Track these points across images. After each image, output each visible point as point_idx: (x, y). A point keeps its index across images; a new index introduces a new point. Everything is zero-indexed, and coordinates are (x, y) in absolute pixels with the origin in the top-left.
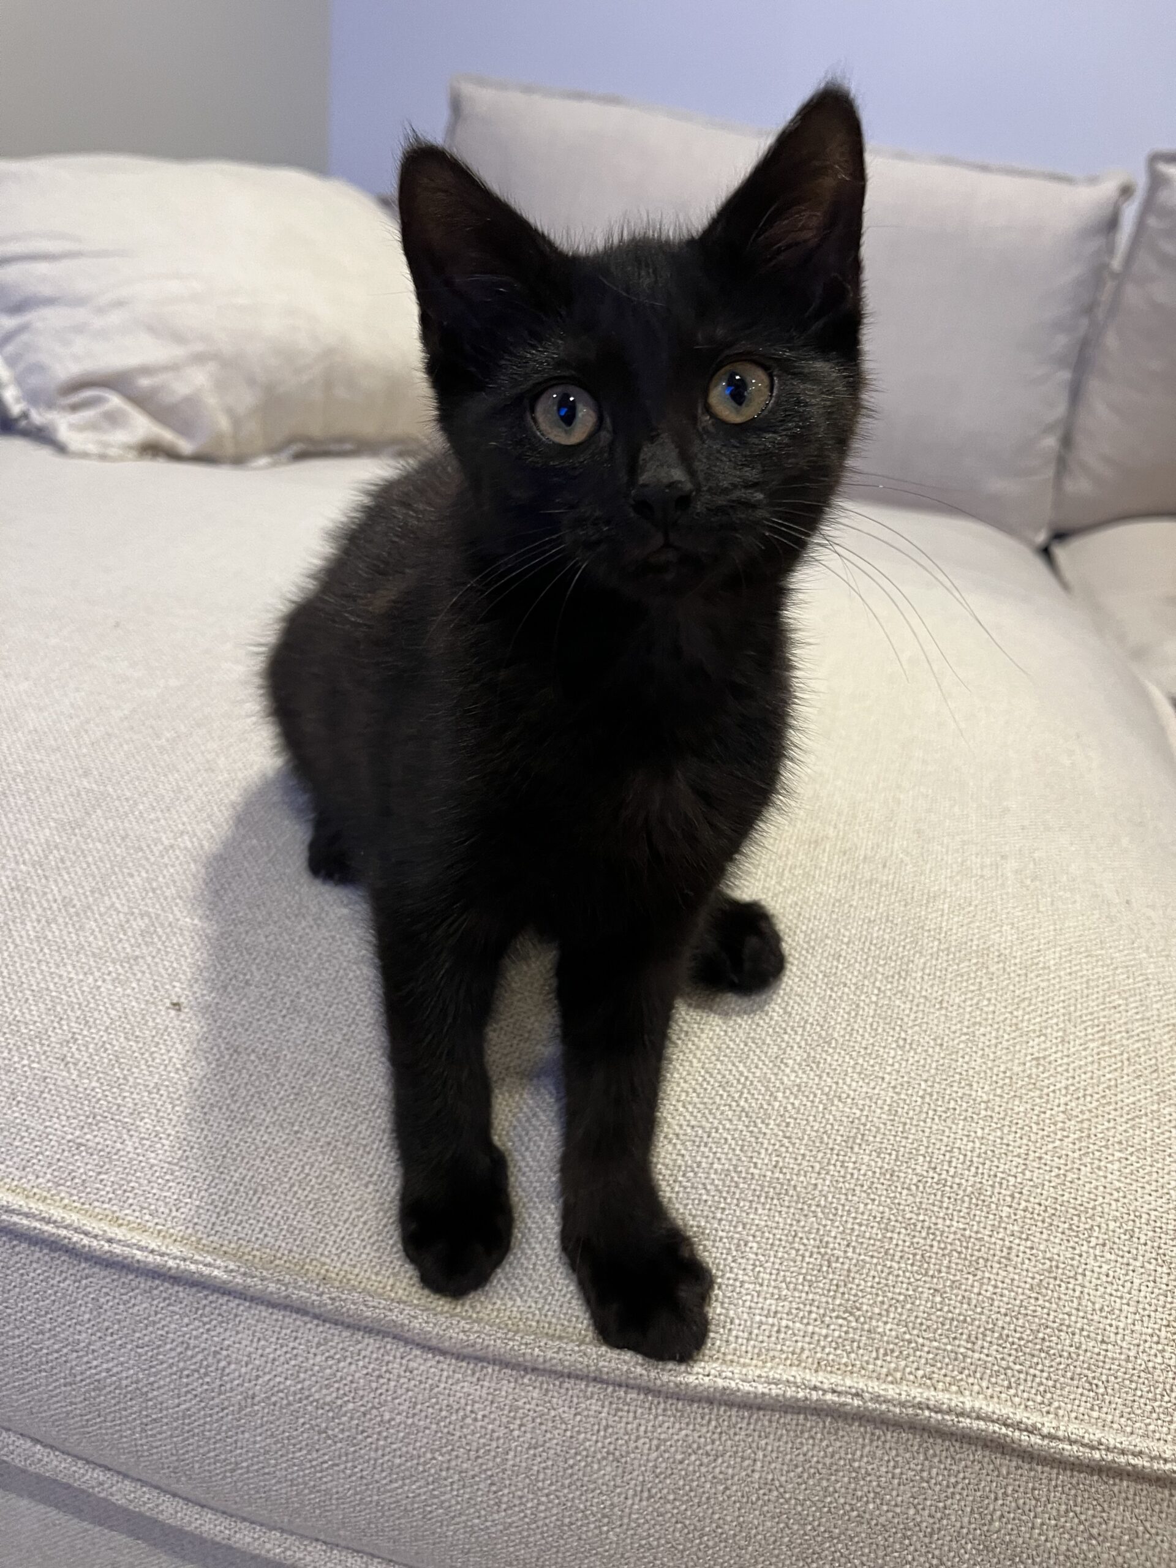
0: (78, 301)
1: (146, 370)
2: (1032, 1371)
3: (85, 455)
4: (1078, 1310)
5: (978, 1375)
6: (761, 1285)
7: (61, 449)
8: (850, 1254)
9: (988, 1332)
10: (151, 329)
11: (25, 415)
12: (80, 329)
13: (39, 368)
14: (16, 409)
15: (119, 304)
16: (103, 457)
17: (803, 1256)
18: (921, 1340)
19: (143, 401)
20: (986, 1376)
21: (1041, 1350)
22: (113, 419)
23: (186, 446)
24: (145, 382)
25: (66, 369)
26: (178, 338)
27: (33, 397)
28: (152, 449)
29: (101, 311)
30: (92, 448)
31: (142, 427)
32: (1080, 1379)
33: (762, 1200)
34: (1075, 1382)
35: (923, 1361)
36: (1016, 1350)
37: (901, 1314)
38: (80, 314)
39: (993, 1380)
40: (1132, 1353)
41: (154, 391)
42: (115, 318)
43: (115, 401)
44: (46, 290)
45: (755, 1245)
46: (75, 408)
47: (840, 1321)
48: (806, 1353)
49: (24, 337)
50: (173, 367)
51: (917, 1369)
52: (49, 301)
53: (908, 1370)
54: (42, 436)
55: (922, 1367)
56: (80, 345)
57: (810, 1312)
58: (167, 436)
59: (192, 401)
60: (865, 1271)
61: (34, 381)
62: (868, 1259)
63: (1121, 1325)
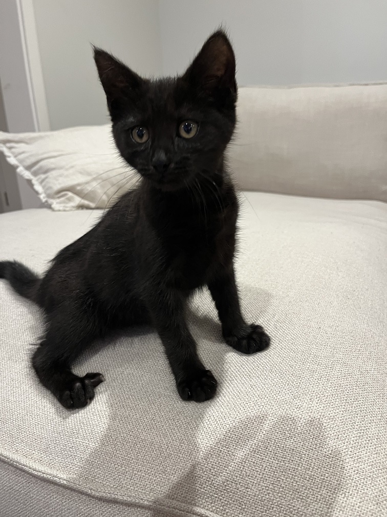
0: (61, 168)
1: (79, 185)
2: (221, 497)
3: (59, 211)
4: (240, 475)
5: (202, 498)
6: (138, 460)
7: (53, 210)
8: (168, 451)
9: (207, 482)
10: (81, 173)
11: (46, 201)
12: (61, 176)
13: (50, 188)
14: (44, 200)
15: (72, 167)
16: (65, 211)
17: (153, 451)
18: (184, 484)
19: (78, 193)
20: (205, 498)
21: (224, 490)
22: (70, 200)
23: (92, 205)
24: (79, 188)
25: (57, 187)
26: (89, 174)
27: (49, 196)
28: (81, 207)
29: (67, 170)
30: (61, 208)
31: (78, 200)
32: (236, 502)
33: (145, 430)
34: (235, 503)
35: (184, 491)
36: (216, 489)
37: (179, 474)
38: (61, 171)
39: (207, 500)
40: (257, 493)
41: (82, 190)
42: (71, 171)
43: (70, 194)
44: (53, 166)
45: (139, 446)
46: (59, 198)
47: (160, 475)
48: (148, 486)
49: (47, 180)
50: (87, 183)
51: (182, 494)
52: (53, 169)
53: (179, 494)
54: (49, 207)
55: (184, 493)
56: (61, 180)
57: (151, 471)
58: (86, 202)
59: (93, 192)
60: (171, 457)
61: (49, 192)
62: (173, 453)
63: (255, 482)
